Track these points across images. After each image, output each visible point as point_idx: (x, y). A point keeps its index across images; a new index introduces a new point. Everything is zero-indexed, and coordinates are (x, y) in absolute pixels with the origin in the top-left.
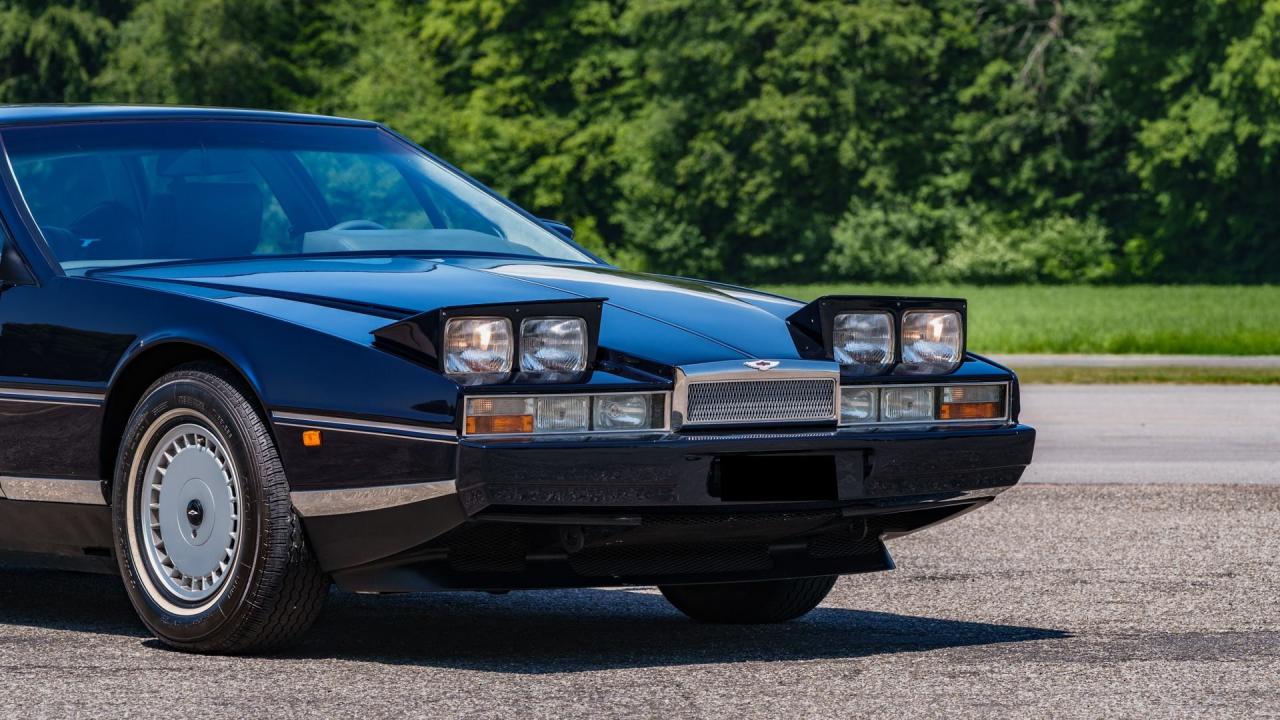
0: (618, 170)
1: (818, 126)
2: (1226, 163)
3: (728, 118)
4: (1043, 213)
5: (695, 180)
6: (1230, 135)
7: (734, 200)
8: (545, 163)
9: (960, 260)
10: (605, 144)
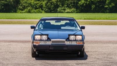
0: (43, 5)
1: (57, 2)
2: (85, 5)
3: (50, 1)
4: (72, 8)
5: (48, 6)
6: (85, 3)
7: (51, 7)
8: (38, 5)
9: (66, 11)
10: (42, 3)
